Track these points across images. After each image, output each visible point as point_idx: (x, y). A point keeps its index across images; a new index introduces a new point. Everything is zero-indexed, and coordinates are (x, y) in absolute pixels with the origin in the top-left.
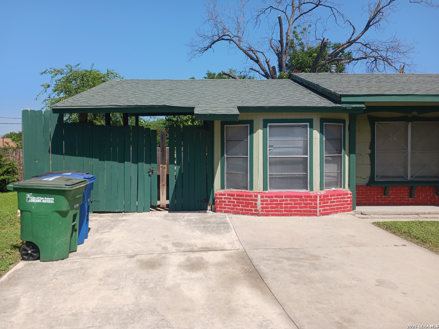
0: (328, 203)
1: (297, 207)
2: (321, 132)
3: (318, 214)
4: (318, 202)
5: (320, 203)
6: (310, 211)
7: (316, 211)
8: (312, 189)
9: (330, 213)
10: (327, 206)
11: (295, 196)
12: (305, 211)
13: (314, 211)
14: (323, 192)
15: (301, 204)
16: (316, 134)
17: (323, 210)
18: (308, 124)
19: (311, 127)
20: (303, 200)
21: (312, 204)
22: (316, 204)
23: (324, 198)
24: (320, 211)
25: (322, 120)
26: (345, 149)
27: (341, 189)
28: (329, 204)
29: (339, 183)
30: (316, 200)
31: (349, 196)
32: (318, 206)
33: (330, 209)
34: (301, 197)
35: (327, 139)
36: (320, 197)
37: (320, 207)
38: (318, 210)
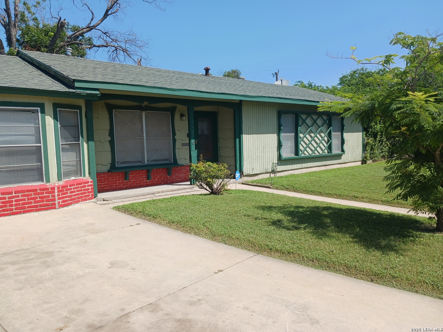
0: (67, 193)
1: (31, 203)
2: (55, 118)
3: (57, 206)
4: (56, 194)
5: (59, 195)
6: (48, 205)
7: (55, 204)
8: (48, 181)
9: (71, 204)
10: (66, 197)
11: (28, 191)
12: (41, 206)
13: (52, 204)
14: (61, 183)
15: (37, 198)
16: (50, 121)
17: (62, 202)
18: (39, 109)
19: (43, 112)
20: (38, 194)
21: (49, 196)
22: (54, 196)
23: (63, 189)
24: (59, 203)
25: (56, 106)
26: (82, 137)
27: (81, 178)
28: (69, 194)
29: (79, 171)
30: (54, 192)
31: (90, 184)
32: (56, 198)
33: (70, 200)
34: (36, 190)
35: (62, 126)
36: (58, 188)
37: (59, 199)
38: (56, 202)
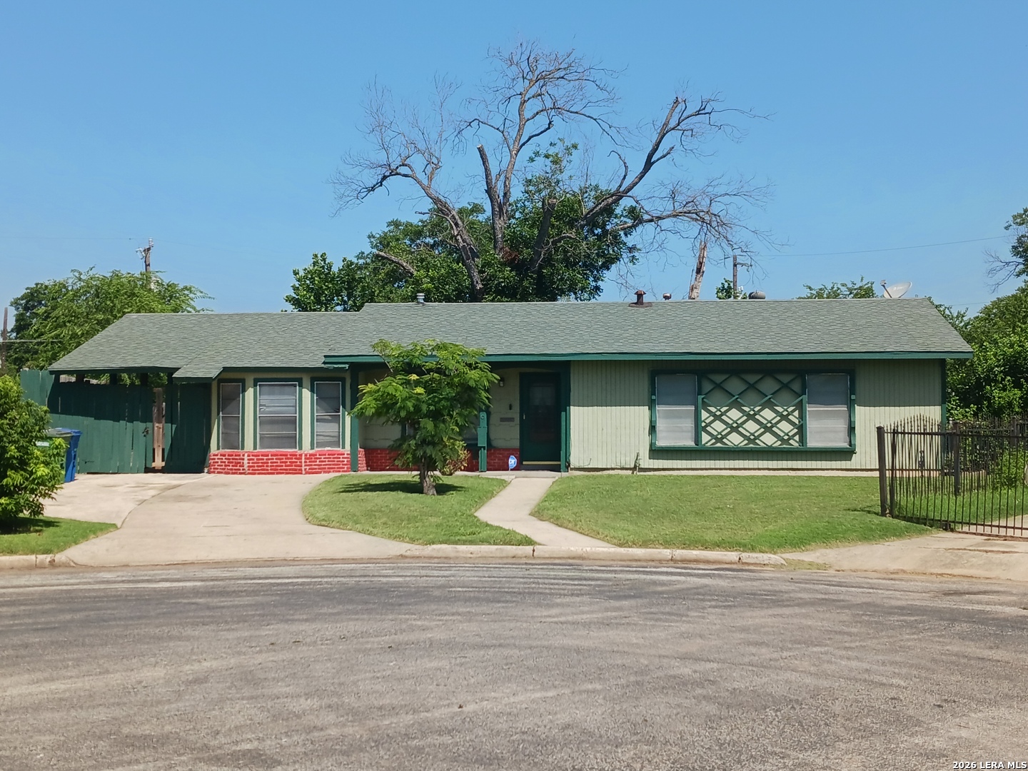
0: (316, 462)
1: (282, 466)
2: (312, 391)
3: (304, 472)
4: (303, 460)
5: (305, 462)
6: (296, 470)
7: (301, 470)
8: (301, 448)
9: (320, 473)
10: (315, 465)
11: (281, 455)
12: (290, 470)
13: (299, 470)
14: (311, 452)
15: (287, 462)
16: (306, 394)
17: (309, 469)
18: (297, 383)
19: (301, 386)
20: (288, 459)
21: (297, 462)
22: (301, 462)
23: (311, 457)
24: (305, 469)
25: (313, 380)
26: (344, 407)
27: (338, 449)
28: (318, 463)
29: (338, 441)
30: (301, 459)
31: (346, 456)
32: (303, 464)
33: (319, 469)
34: (287, 455)
35: (320, 398)
36: (306, 455)
37: (305, 466)
38: (303, 468)
